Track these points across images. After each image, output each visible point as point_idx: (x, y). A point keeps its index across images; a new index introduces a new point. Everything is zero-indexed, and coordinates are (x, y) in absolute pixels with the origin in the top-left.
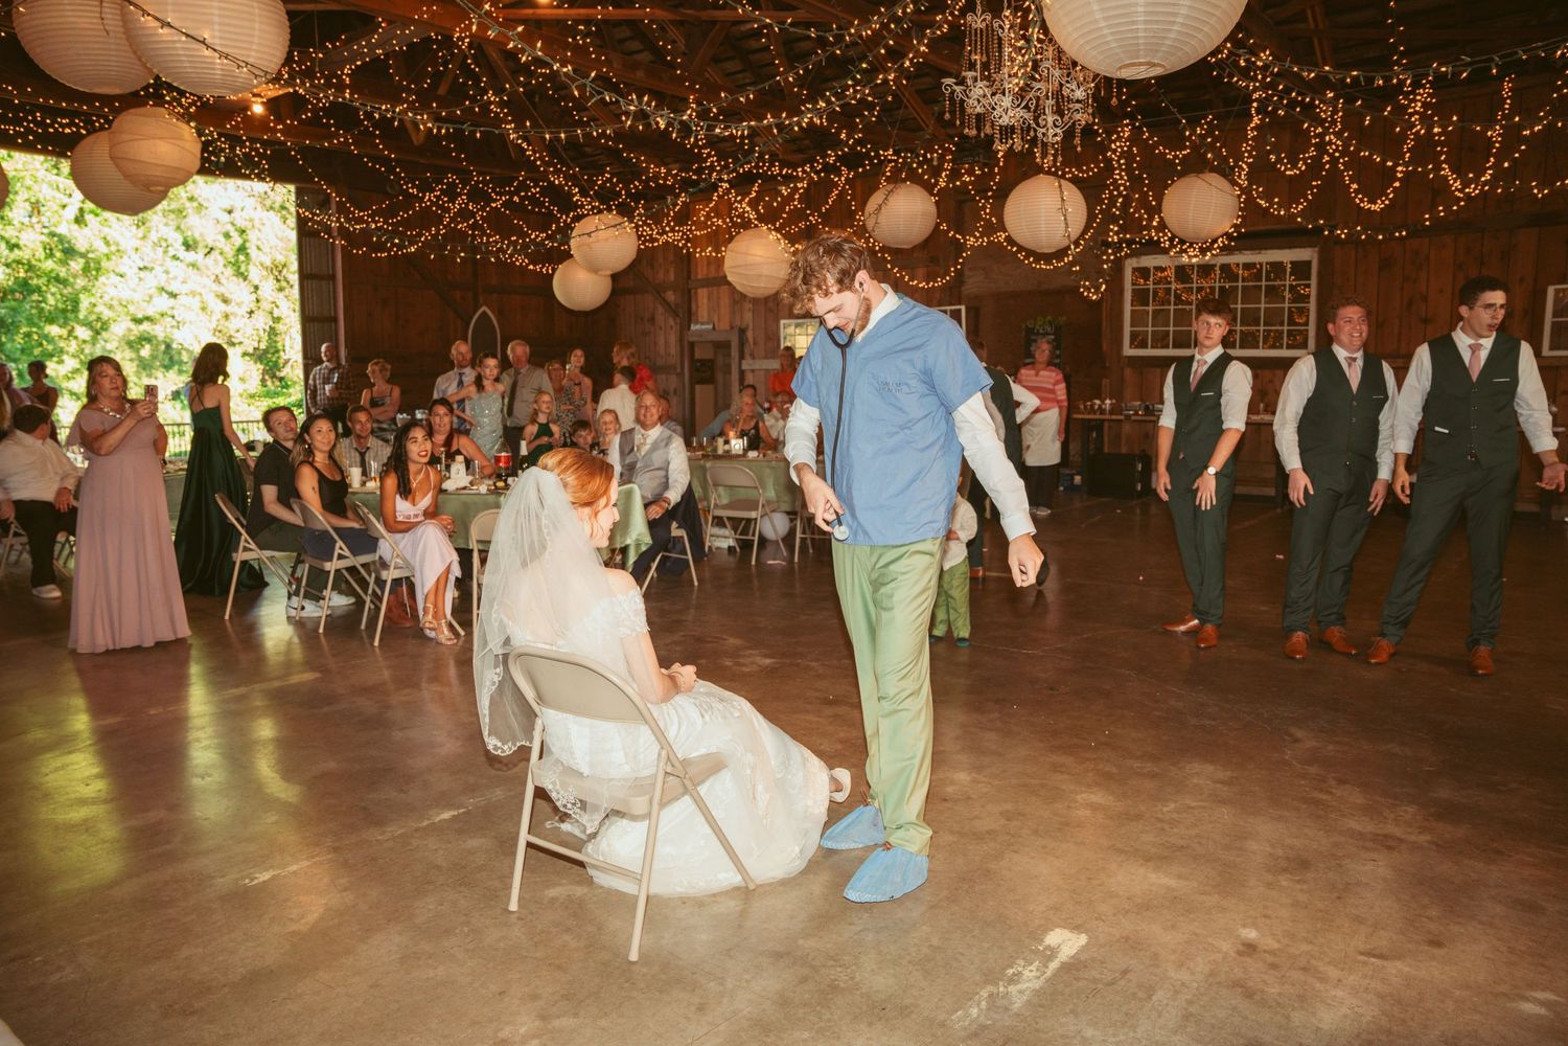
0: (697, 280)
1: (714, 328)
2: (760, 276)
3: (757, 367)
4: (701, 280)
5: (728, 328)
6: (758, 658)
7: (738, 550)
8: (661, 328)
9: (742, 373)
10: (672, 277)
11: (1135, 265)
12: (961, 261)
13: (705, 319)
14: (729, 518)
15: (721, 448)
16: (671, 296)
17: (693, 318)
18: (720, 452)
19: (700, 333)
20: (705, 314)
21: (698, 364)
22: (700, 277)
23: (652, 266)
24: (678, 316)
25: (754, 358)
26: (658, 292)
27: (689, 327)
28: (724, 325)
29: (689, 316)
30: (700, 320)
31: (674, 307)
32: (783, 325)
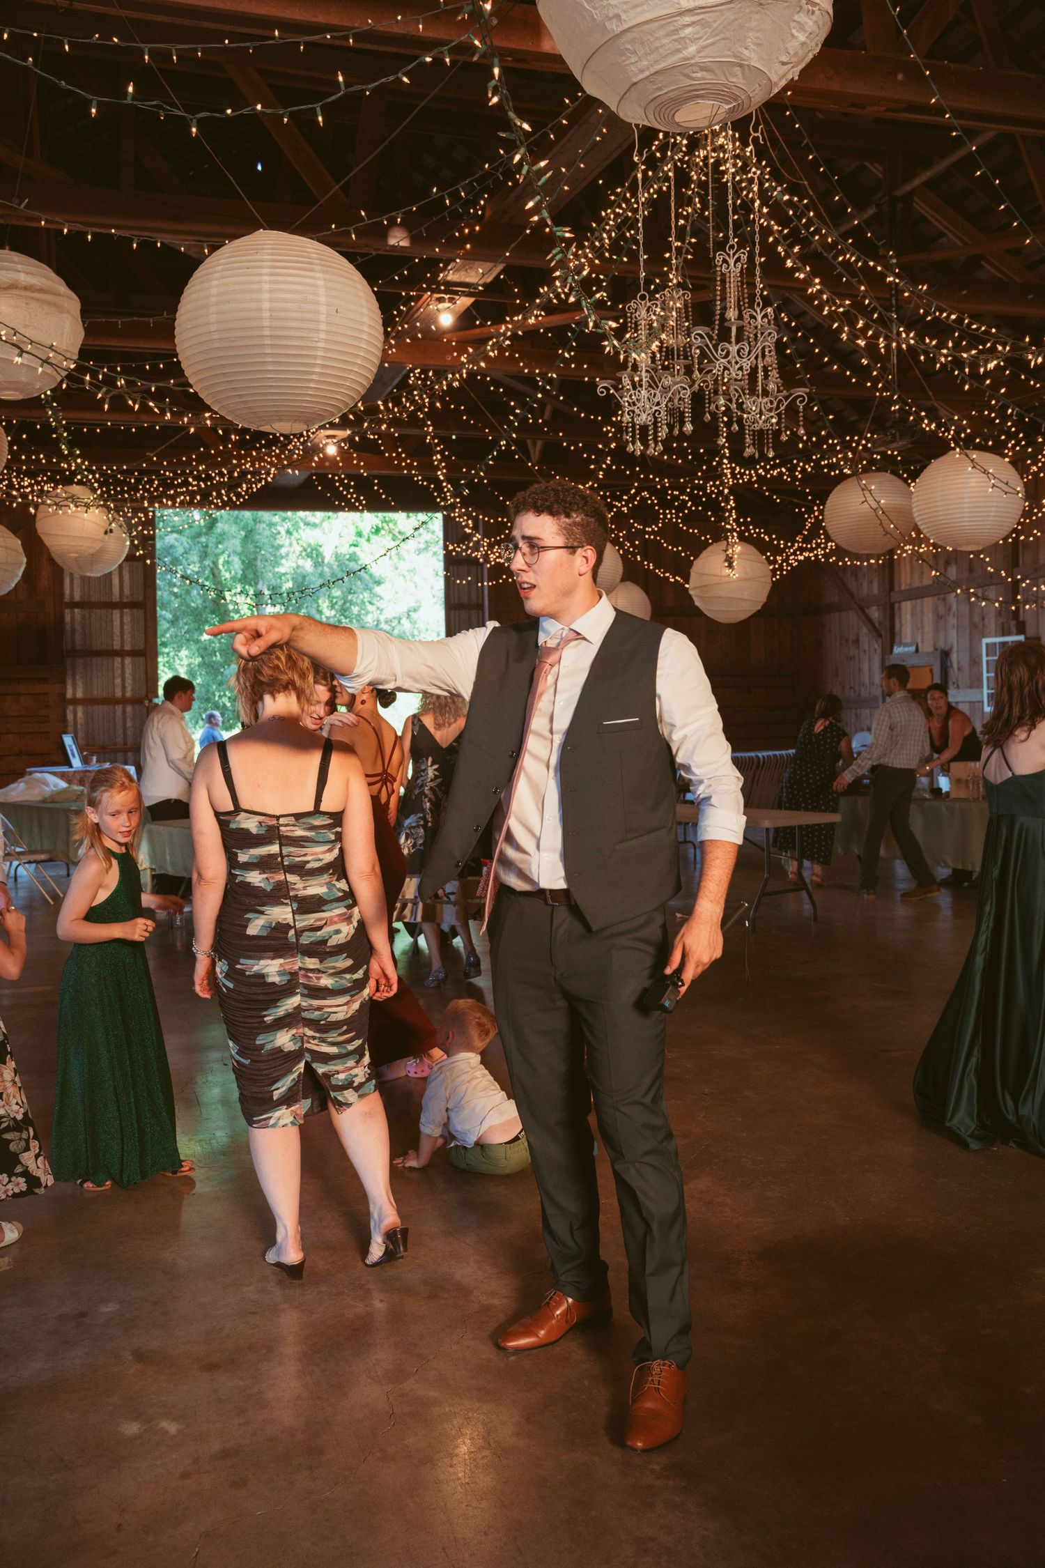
0: (903, 591)
1: (917, 650)
4: (906, 591)
5: (931, 649)
8: (865, 652)
10: (876, 590)
13: (908, 640)
16: (875, 613)
17: (897, 638)
20: (909, 635)
22: (903, 587)
23: (856, 576)
24: (880, 636)
25: (958, 687)
26: (862, 610)
27: (892, 649)
28: (927, 647)
29: (889, 635)
30: (904, 641)
31: (877, 625)
32: (987, 644)
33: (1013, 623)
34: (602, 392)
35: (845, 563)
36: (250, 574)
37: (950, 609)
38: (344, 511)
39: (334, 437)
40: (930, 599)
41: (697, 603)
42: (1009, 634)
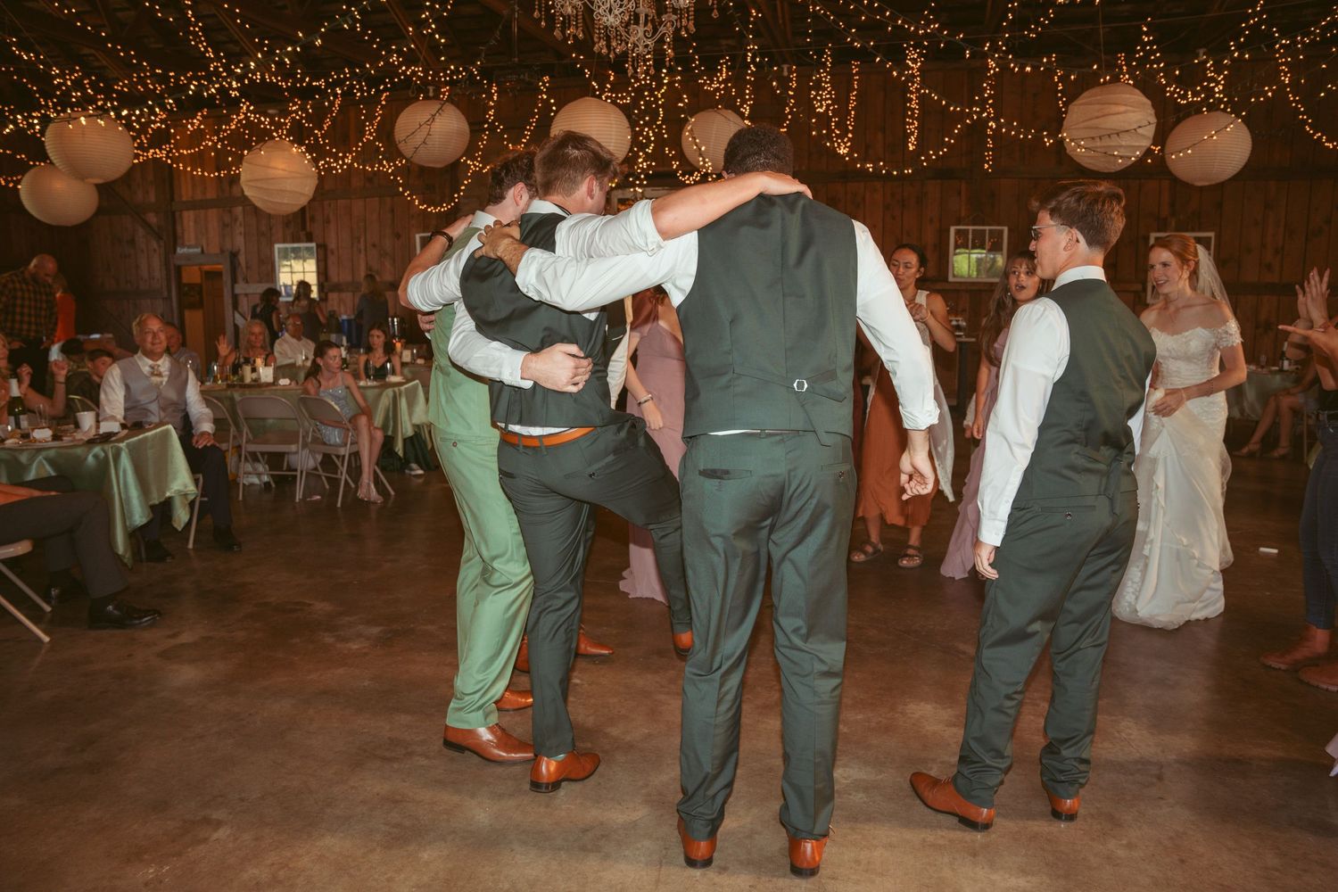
0: (182, 202)
1: (203, 251)
2: (281, 190)
3: (251, 291)
4: (187, 202)
5: (218, 251)
6: (361, 627)
7: (273, 485)
8: (143, 251)
9: (235, 298)
10: (153, 199)
11: (621, 196)
12: (463, 188)
14: (263, 454)
15: (248, 376)
16: (152, 218)
17: (179, 241)
18: (248, 380)
19: (188, 257)
20: (193, 239)
21: (186, 289)
22: (184, 199)
24: (159, 237)
25: (247, 282)
26: (137, 215)
27: (176, 250)
28: (214, 249)
29: (172, 238)
30: (187, 243)
31: (156, 229)
32: (279, 249)
33: (302, 234)
37: (236, 220)
40: (215, 210)
42: (299, 241)
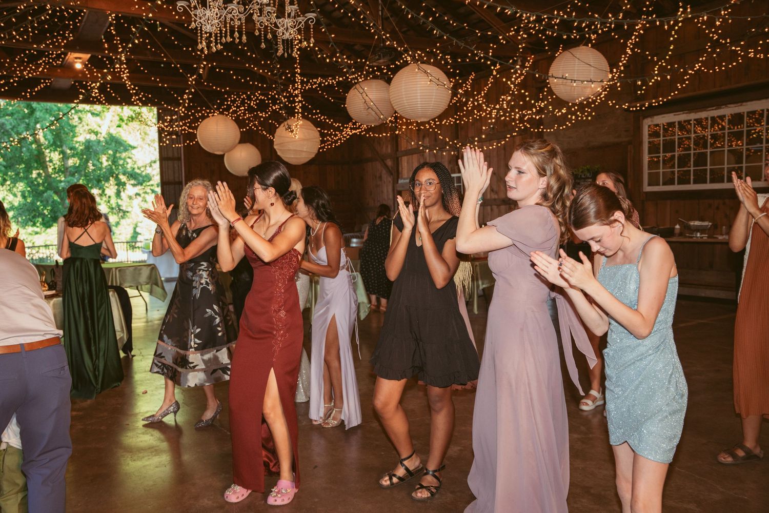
0: (402, 151)
8: (385, 183)
11: (650, 123)
16: (389, 163)
17: (400, 176)
19: (403, 185)
20: (406, 173)
22: (403, 149)
23: (380, 143)
24: (392, 174)
26: (383, 160)
27: (398, 181)
29: (397, 174)
30: (404, 177)
31: (390, 169)
34: (180, 9)
35: (370, 135)
36: (58, 141)
38: (96, 104)
39: (80, 58)
40: (416, 155)
41: (279, 154)
